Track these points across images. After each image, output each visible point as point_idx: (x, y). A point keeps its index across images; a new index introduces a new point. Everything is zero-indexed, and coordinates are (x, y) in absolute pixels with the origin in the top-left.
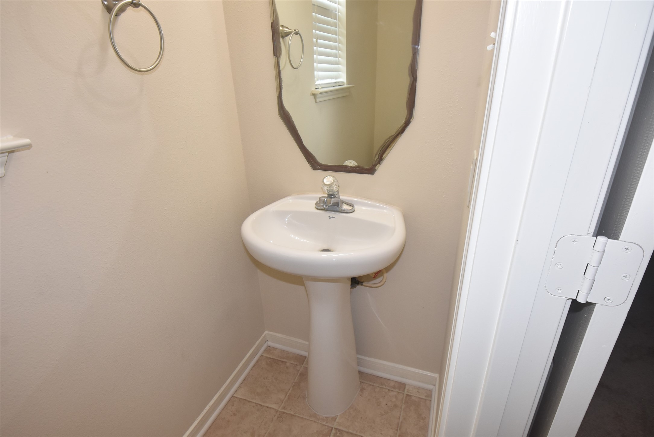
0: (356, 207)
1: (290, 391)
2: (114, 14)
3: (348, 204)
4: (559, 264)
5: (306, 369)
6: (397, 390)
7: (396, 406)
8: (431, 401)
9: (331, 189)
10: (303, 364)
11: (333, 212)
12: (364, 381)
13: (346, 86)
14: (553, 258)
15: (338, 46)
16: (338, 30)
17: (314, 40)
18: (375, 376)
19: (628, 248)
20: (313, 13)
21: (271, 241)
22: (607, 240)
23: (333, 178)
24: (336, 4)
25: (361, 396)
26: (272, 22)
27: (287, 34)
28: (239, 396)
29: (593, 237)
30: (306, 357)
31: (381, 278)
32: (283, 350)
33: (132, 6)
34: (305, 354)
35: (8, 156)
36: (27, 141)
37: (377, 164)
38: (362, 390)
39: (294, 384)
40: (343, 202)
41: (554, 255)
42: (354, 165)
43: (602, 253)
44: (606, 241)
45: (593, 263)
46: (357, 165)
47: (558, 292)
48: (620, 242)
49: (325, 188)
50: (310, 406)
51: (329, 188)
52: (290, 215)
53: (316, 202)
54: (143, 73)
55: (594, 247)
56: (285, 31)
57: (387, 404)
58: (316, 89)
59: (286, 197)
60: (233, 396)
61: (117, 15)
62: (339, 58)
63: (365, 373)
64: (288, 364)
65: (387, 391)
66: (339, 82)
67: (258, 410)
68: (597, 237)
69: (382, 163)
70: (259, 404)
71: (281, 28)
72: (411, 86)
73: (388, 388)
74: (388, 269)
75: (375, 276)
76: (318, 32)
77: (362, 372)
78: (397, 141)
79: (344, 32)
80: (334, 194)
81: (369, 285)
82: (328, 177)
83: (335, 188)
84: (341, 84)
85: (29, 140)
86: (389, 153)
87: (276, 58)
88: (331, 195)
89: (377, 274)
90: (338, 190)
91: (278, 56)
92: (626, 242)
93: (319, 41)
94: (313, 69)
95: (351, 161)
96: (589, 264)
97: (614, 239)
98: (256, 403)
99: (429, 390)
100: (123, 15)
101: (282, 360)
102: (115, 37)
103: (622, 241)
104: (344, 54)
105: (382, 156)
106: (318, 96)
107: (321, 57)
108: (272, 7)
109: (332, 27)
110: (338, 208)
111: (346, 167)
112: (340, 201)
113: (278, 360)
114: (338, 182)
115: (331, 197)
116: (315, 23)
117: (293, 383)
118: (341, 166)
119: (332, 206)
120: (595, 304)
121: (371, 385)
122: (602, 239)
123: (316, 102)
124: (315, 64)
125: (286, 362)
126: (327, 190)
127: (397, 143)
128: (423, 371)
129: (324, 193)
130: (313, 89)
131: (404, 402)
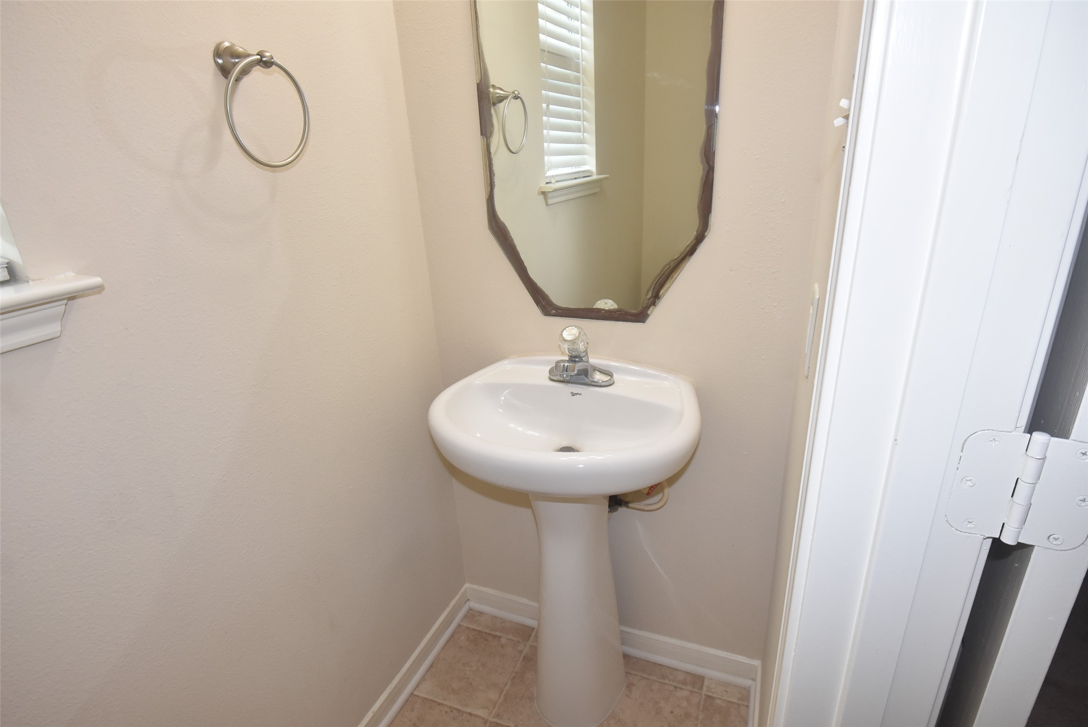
0: (615, 376)
1: (507, 687)
2: (234, 79)
3: (602, 372)
4: (968, 478)
5: (535, 649)
6: (689, 688)
7: (687, 715)
8: (748, 707)
9: (575, 347)
10: (528, 640)
11: (579, 386)
12: (632, 672)
13: (595, 177)
14: (957, 469)
15: (582, 113)
16: (581, 88)
17: (544, 105)
18: (651, 662)
19: (1086, 452)
20: (542, 64)
21: (478, 435)
22: (1050, 440)
23: (578, 329)
24: (579, 47)
25: (627, 696)
26: (478, 82)
27: (501, 99)
28: (422, 695)
29: (1025, 434)
30: (533, 629)
31: (660, 496)
32: (495, 616)
33: (260, 66)
34: (532, 623)
35: (66, 305)
36: (96, 280)
37: (651, 306)
38: (630, 686)
39: (514, 675)
40: (595, 369)
41: (959, 463)
42: (612, 308)
43: (1042, 460)
44: (1048, 441)
45: (1027, 477)
46: (616, 307)
47: (968, 525)
48: (1073, 442)
49: (566, 346)
50: (541, 712)
51: (571, 347)
52: (507, 391)
53: (549, 368)
54: (278, 168)
55: (1027, 450)
56: (498, 93)
57: (672, 712)
58: (547, 183)
59: (500, 360)
60: (412, 694)
61: (238, 80)
62: (584, 132)
63: (635, 657)
64: (503, 641)
65: (672, 688)
66: (583, 172)
67: (454, 719)
68: (1031, 435)
69: (658, 303)
70: (456, 709)
71: (491, 90)
72: (705, 178)
73: (675, 684)
74: (672, 480)
75: (650, 492)
76: (549, 93)
77: (629, 656)
78: (683, 268)
79: (592, 91)
80: (580, 355)
81: (642, 507)
82: (570, 327)
83: (581, 346)
84: (587, 174)
85: (100, 279)
86: (669, 288)
87: (485, 139)
88: (575, 358)
89: (652, 489)
90: (586, 349)
91: (488, 135)
92: (1081, 442)
93: (552, 107)
94: (542, 153)
95: (606, 301)
96: (1019, 480)
97: (1061, 437)
98: (450, 707)
99: (745, 688)
100: (246, 80)
101: (494, 633)
102: (234, 113)
103: (1075, 440)
104: (591, 126)
105: (658, 292)
106: (550, 195)
107: (553, 133)
108: (479, 59)
109: (573, 85)
110: (586, 379)
111: (599, 310)
112: (589, 367)
113: (486, 633)
114: (586, 335)
115: (575, 362)
116: (544, 79)
117: (512, 673)
118: (591, 308)
119: (576, 375)
120: (1033, 546)
121: (644, 678)
122: (1040, 437)
123: (547, 205)
124: (546, 145)
125: (500, 637)
126: (568, 349)
127: (683, 270)
128: (734, 655)
129: (563, 354)
130: (543, 184)
131: (701, 708)
